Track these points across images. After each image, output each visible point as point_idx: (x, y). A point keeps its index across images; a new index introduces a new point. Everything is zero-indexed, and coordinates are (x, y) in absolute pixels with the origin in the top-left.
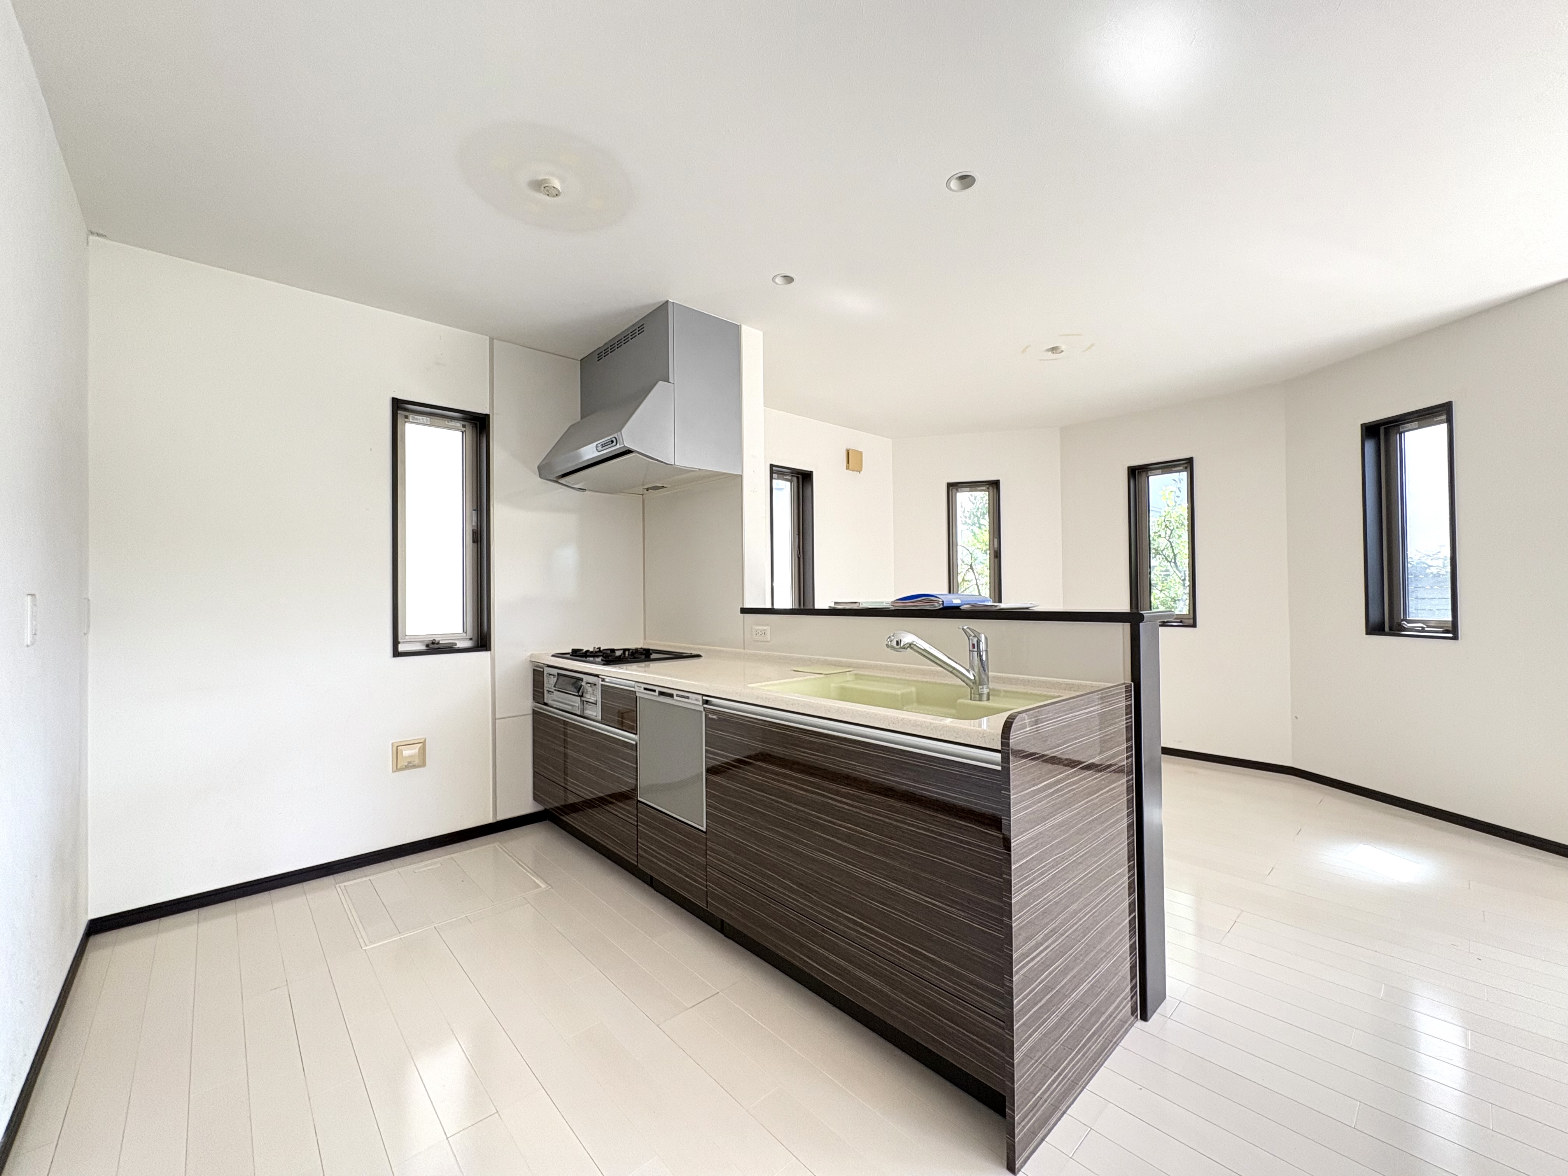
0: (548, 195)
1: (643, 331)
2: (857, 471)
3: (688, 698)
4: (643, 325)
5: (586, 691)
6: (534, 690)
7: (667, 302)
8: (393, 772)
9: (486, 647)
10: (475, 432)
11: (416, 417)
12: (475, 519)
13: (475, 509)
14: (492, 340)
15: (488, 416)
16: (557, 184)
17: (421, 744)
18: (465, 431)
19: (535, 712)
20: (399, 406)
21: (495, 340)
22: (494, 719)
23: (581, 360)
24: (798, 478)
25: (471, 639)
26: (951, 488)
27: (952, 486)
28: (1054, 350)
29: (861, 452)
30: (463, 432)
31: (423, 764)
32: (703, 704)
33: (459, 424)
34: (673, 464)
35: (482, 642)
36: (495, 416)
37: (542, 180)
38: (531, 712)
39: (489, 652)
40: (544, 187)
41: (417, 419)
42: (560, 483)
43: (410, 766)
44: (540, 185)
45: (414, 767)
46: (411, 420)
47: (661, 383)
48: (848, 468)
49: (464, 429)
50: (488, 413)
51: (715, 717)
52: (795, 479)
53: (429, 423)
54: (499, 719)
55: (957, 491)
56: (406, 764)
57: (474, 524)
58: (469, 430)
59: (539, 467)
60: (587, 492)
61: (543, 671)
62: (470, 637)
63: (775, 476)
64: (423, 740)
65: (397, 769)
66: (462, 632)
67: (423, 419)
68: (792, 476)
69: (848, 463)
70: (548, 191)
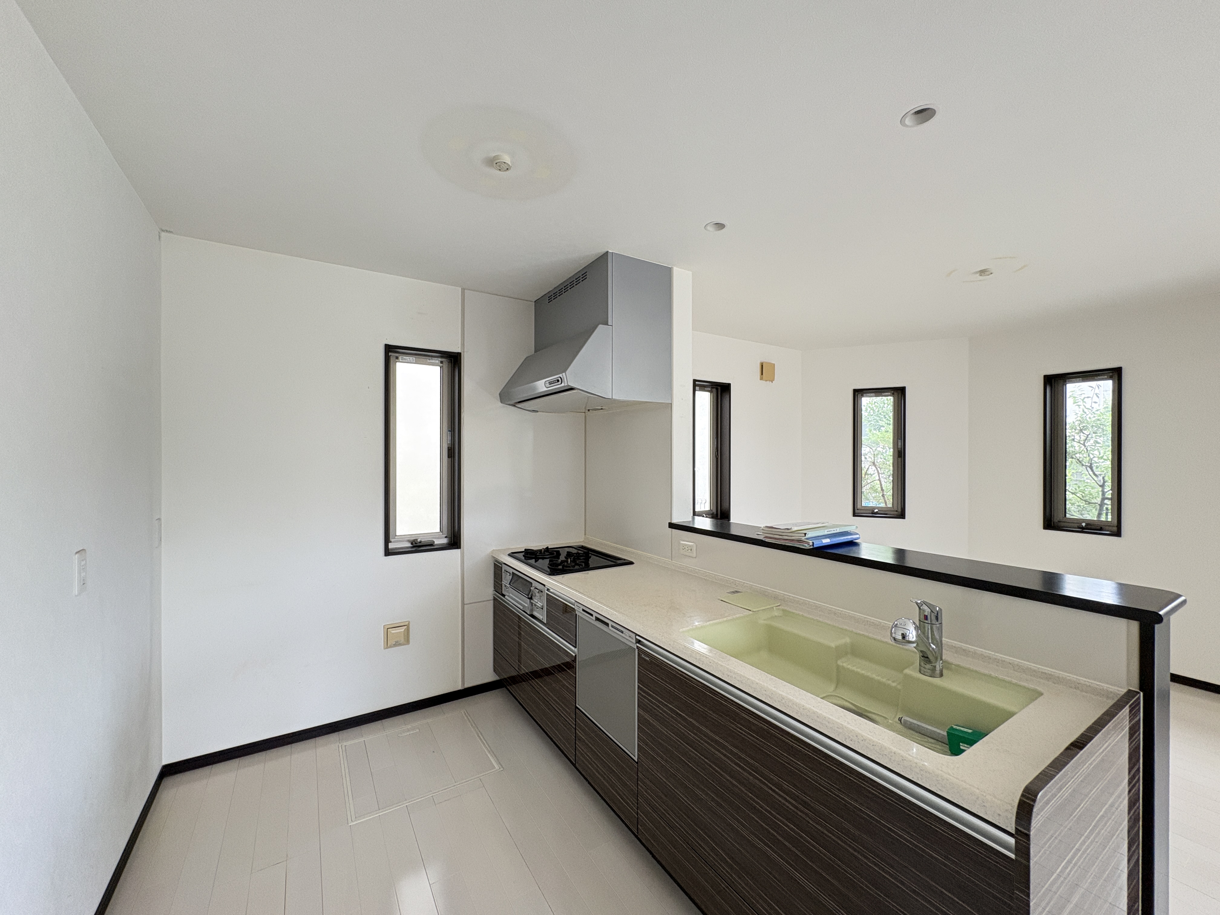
0: (500, 170)
1: (586, 278)
2: (770, 381)
3: (622, 632)
4: (586, 272)
5: (534, 594)
6: (495, 581)
7: (607, 252)
8: (384, 649)
9: (457, 545)
10: (450, 365)
11: (404, 357)
12: (449, 438)
13: (450, 430)
14: (463, 290)
15: (459, 354)
16: (507, 159)
17: (406, 627)
18: (442, 366)
19: (495, 599)
20: (390, 350)
21: (466, 291)
22: (463, 604)
23: (535, 301)
24: (717, 389)
25: (446, 537)
26: (856, 393)
27: (857, 392)
28: (982, 272)
29: (774, 364)
30: (441, 367)
31: (407, 641)
32: (636, 643)
33: (437, 361)
34: (611, 398)
35: (454, 542)
36: (465, 353)
37: (495, 157)
38: (492, 598)
39: (460, 550)
40: (496, 164)
41: (405, 359)
42: (517, 407)
43: (397, 644)
44: (494, 163)
45: (400, 645)
46: (401, 361)
47: (601, 326)
48: (761, 379)
49: (442, 365)
50: (460, 351)
51: (647, 659)
52: (714, 390)
53: (414, 362)
54: (466, 604)
55: (862, 396)
56: (394, 643)
57: (449, 443)
58: (446, 365)
59: (500, 394)
60: (539, 413)
61: (502, 567)
62: (445, 536)
63: (697, 388)
64: (407, 623)
65: (387, 646)
66: (439, 531)
67: (410, 359)
68: (712, 388)
69: (762, 374)
70: (499, 166)
